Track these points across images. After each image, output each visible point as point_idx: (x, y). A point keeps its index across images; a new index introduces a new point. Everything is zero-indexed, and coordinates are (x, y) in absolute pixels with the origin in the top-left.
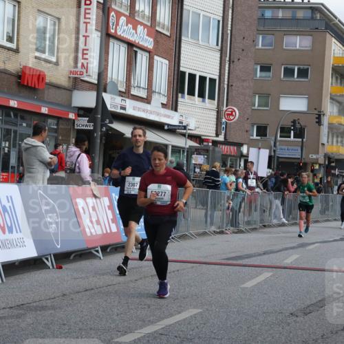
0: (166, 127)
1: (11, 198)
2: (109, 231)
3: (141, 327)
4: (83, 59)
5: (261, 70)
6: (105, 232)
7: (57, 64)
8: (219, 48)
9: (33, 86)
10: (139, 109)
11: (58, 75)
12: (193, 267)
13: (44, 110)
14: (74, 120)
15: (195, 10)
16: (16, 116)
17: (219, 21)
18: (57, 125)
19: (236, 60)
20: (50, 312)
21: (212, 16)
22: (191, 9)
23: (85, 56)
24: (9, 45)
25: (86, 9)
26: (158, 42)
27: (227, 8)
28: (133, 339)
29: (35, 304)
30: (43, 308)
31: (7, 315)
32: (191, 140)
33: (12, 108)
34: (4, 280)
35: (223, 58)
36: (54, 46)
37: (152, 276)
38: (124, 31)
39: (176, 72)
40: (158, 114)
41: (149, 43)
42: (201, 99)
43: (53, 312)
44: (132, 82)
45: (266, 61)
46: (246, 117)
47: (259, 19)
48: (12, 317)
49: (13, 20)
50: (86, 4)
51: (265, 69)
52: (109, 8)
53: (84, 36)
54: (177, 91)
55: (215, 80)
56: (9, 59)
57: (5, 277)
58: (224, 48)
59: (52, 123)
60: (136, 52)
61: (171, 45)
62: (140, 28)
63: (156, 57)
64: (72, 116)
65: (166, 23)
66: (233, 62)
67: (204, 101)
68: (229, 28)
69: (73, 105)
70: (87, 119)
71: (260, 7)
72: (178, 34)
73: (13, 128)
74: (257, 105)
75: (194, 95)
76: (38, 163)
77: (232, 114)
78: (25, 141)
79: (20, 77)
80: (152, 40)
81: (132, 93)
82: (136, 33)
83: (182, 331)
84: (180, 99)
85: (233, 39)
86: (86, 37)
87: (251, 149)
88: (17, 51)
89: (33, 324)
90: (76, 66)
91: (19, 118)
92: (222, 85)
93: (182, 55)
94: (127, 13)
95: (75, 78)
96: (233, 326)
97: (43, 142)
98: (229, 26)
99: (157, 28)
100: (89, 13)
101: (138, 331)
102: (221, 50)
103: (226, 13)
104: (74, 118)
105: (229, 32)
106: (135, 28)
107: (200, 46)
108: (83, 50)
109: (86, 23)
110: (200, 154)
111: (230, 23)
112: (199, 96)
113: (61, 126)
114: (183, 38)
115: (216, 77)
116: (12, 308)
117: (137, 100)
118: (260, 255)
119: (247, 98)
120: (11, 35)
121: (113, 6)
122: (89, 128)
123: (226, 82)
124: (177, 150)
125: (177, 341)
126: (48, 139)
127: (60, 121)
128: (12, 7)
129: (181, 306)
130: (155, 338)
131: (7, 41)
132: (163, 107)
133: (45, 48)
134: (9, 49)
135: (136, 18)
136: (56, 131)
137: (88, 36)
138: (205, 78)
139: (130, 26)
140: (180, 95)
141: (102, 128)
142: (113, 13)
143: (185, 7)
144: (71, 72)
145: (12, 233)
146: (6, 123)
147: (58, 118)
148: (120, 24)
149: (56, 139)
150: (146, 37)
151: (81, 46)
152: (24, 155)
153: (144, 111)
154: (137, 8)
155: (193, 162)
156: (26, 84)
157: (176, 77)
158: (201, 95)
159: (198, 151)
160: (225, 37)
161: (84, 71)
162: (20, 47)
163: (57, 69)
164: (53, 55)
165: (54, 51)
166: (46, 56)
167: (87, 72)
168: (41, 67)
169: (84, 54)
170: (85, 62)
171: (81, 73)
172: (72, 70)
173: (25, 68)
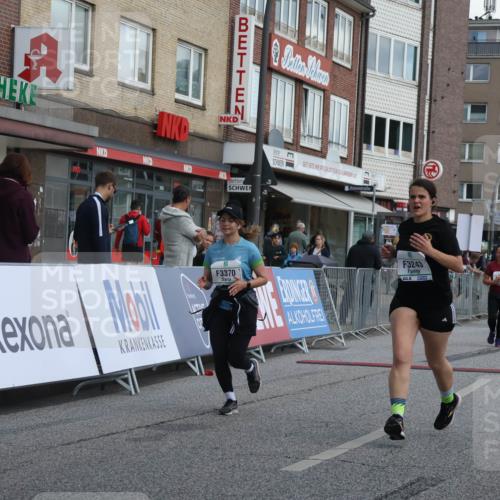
0: (347, 189)
1: (146, 283)
2: (273, 326)
3: (317, 453)
4: (237, 101)
5: (472, 112)
6: (268, 327)
7: (203, 108)
8: (416, 83)
9: (173, 138)
10: (311, 165)
11: (205, 124)
12: (384, 372)
13: (188, 169)
14: (226, 182)
15: (384, 34)
16: (150, 177)
17: (416, 48)
18: (204, 187)
19: (438, 99)
20: (198, 432)
21: (407, 42)
22: (379, 34)
23: (240, 98)
24: (142, 85)
25: (240, 37)
26: (335, 76)
27: (426, 30)
28: (307, 467)
29: (178, 422)
30: (189, 427)
31: (142, 436)
32: (380, 204)
33: (146, 167)
34: (139, 391)
35: (422, 96)
36: (199, 86)
37: (330, 384)
38: (290, 64)
39: (359, 116)
40: (336, 171)
41: (323, 78)
42: (392, 151)
43: (201, 431)
44: (302, 130)
45: (479, 99)
46: (453, 173)
47: (470, 43)
48: (149, 438)
49: (147, 53)
50: (240, 30)
51: (478, 108)
52: (270, 35)
53: (238, 71)
54: (361, 140)
55: (411, 125)
56: (141, 104)
57: (139, 385)
58: (423, 83)
59: (197, 186)
60: (306, 91)
61: (352, 80)
62: (311, 59)
63: (333, 97)
64: (223, 176)
65: (346, 52)
66: (435, 101)
67: (396, 153)
68: (430, 57)
69: (224, 162)
70: (243, 179)
71: (470, 28)
72: (362, 66)
73: (147, 193)
74: (467, 157)
75: (383, 145)
76: (182, 238)
77: (433, 170)
79: (155, 126)
80: (327, 74)
81: (302, 144)
82: (307, 65)
83: (371, 457)
84: (365, 152)
85: (435, 72)
86: (241, 72)
87: (460, 215)
88: (152, 93)
89: (176, 448)
90: (228, 110)
91: (155, 179)
92: (420, 131)
93: (367, 94)
94: (295, 41)
95: (227, 127)
96: (439, 450)
97: (186, 211)
98: (430, 54)
99: (334, 59)
100: (245, 42)
101: (315, 457)
102: (419, 86)
103: (426, 36)
104: (225, 178)
105: (429, 62)
106: (305, 60)
107: (390, 81)
108: (238, 89)
109: (242, 55)
110: (392, 223)
111: (430, 50)
112: (390, 147)
113: (209, 189)
114: (368, 71)
115: (413, 122)
117: (308, 153)
118: (473, 355)
119: (454, 148)
120: (144, 72)
121: (277, 32)
122: (245, 191)
123: (426, 128)
124: (361, 218)
125: (365, 469)
126: (192, 206)
127: (208, 183)
128: (144, 36)
129: (369, 424)
130: (336, 466)
131: (140, 80)
132: (342, 162)
133: (187, 87)
134: (142, 91)
135: (307, 46)
136: (202, 195)
137: (244, 72)
138: (398, 123)
139: (299, 57)
140: (364, 146)
141: (262, 190)
142: (276, 41)
143: (370, 30)
144: (221, 118)
145: (148, 329)
146: (138, 186)
147: (205, 179)
148: (286, 54)
149: (203, 206)
150: (319, 71)
151: (235, 84)
152: (163, 228)
153: (317, 167)
154: (307, 34)
155: (383, 233)
156: (163, 135)
157: (359, 122)
158: (393, 145)
159: (389, 219)
160: (424, 69)
161: (239, 117)
162: (155, 87)
163: (203, 115)
164: (198, 97)
165: (199, 92)
166: (189, 99)
167: (242, 118)
168: (183, 112)
169: (238, 95)
170: (240, 105)
171: (235, 120)
172: (223, 116)
173: (162, 114)
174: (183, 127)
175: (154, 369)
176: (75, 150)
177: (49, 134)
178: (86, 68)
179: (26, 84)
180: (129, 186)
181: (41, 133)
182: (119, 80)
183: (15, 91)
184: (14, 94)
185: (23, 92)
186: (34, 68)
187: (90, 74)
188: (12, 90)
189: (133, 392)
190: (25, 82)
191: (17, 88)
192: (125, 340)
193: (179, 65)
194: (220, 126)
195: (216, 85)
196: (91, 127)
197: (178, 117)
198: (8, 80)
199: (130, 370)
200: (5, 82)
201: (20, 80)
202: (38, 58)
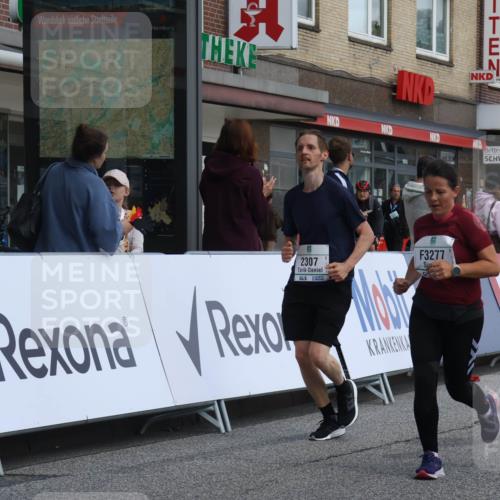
4: (491, 53)
7: (450, 64)
9: (415, 101)
11: (454, 83)
13: (435, 138)
14: (481, 152)
16: (390, 149)
18: (456, 159)
23: (494, 50)
24: (376, 40)
33: (385, 138)
34: (393, 399)
36: (445, 38)
49: (381, 1)
53: (491, 18)
56: (377, 61)
57: (394, 394)
59: (447, 157)
64: (477, 145)
69: (478, 128)
73: (387, 167)
78: (406, 186)
79: (394, 88)
86: (494, 19)
88: (388, 48)
90: (480, 65)
91: (396, 151)
95: (480, 86)
104: (480, 147)
108: (491, 40)
113: (460, 161)
116: (408, 441)
120: (379, 24)
127: (460, 154)
131: (373, 33)
133: (430, 40)
134: (377, 46)
137: (497, 18)
144: (473, 74)
145: (400, 327)
146: (378, 159)
147: (457, 149)
151: (488, 34)
161: (494, 73)
162: (393, 41)
163: (450, 72)
164: (444, 51)
165: (444, 44)
166: (434, 54)
167: (498, 75)
168: (426, 71)
169: (491, 46)
170: (494, 59)
171: (490, 76)
172: (475, 73)
173: (401, 73)
174: (427, 87)
175: (409, 374)
176: (302, 120)
177: (272, 102)
178: (311, 22)
179: (244, 45)
180: (367, 160)
181: (262, 101)
182: (350, 34)
183: (231, 53)
184: (230, 57)
185: (240, 53)
186: (252, 25)
187: (316, 29)
188: (229, 52)
189: (387, 402)
190: (242, 41)
191: (234, 48)
192: (374, 340)
193: (420, 15)
194: (471, 84)
195: (465, 35)
196: (320, 91)
197: (421, 76)
198: (224, 40)
199: (382, 375)
200: (220, 42)
201: (236, 39)
202: (256, 13)
